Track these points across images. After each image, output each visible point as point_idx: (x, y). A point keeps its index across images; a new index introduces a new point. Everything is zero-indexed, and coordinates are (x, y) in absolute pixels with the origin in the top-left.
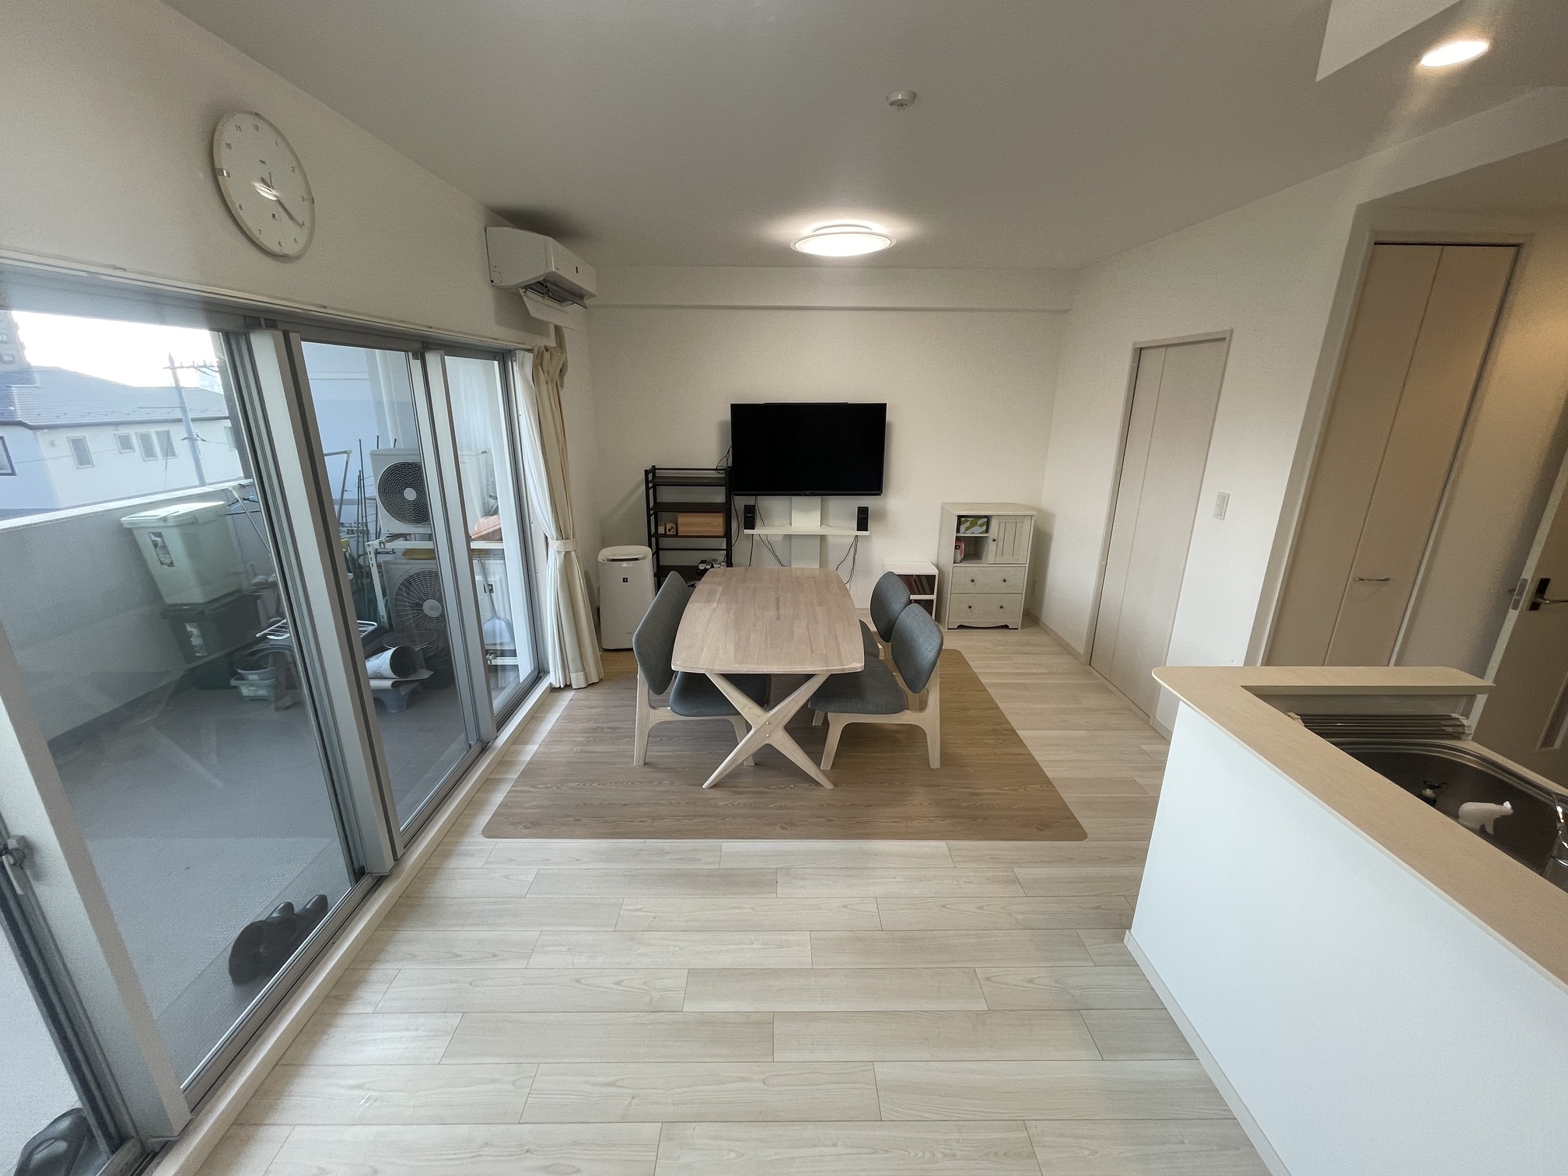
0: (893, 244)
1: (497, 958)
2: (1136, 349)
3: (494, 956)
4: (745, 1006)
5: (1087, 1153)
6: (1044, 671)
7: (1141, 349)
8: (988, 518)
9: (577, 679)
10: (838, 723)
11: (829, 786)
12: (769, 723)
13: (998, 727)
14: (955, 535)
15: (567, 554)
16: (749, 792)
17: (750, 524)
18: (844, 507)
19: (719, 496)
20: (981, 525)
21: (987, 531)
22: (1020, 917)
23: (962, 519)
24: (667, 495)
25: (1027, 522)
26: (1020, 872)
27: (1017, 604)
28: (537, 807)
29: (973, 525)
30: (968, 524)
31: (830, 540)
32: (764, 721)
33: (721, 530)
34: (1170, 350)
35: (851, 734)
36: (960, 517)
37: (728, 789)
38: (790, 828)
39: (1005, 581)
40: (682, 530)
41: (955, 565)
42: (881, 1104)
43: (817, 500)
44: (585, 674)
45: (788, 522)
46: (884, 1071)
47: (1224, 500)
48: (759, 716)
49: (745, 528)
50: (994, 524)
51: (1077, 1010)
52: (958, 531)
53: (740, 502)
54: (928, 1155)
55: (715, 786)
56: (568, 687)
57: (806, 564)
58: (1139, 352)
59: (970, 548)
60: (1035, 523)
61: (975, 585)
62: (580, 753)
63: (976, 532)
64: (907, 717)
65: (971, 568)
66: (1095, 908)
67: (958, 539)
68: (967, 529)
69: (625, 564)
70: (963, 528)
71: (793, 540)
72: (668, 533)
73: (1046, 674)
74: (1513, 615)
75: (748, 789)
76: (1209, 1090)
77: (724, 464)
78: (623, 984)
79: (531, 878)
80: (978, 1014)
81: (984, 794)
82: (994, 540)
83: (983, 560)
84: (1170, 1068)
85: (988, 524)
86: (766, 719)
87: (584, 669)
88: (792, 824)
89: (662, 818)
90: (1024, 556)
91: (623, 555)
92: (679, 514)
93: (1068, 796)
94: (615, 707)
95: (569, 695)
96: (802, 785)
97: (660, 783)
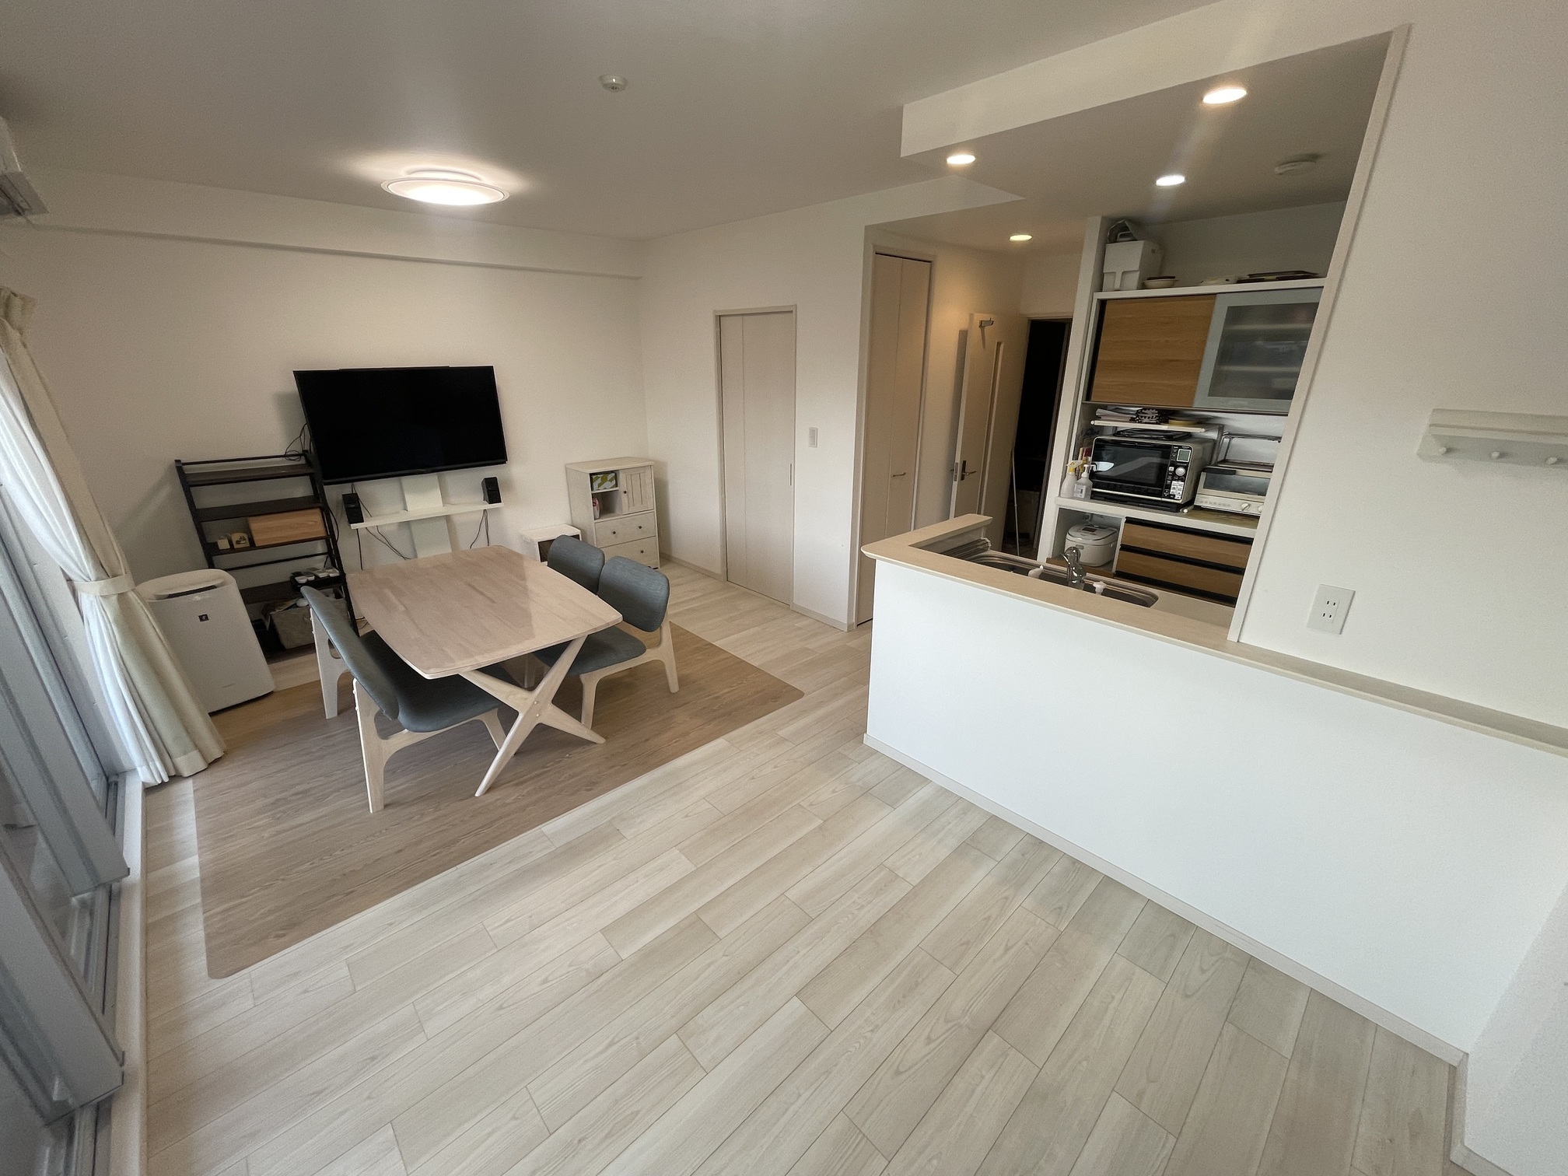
0: (507, 197)
1: (379, 1059)
2: (716, 316)
3: (373, 1059)
4: (672, 922)
5: (917, 857)
6: (700, 594)
7: (720, 316)
8: (615, 473)
9: (188, 762)
10: (590, 683)
11: (600, 740)
12: (538, 702)
13: (698, 645)
14: (590, 492)
15: (122, 597)
16: (531, 778)
17: (356, 515)
18: (466, 482)
19: (300, 489)
20: (611, 480)
21: (616, 485)
22: (802, 759)
23: (594, 477)
24: (211, 498)
25: (648, 471)
26: (783, 733)
27: (652, 546)
28: (271, 912)
29: (604, 480)
30: (599, 481)
31: (456, 520)
32: (532, 702)
33: (320, 530)
34: (746, 317)
35: (606, 689)
36: (591, 475)
37: (504, 786)
38: (592, 788)
39: (640, 527)
40: (259, 539)
41: (596, 521)
42: (806, 911)
43: (432, 478)
44: (200, 751)
45: (401, 506)
46: (793, 894)
47: (813, 434)
48: (526, 699)
49: (351, 522)
50: (622, 477)
51: (867, 792)
52: (592, 489)
53: (334, 493)
54: (850, 916)
55: (490, 789)
56: (176, 777)
57: (434, 551)
58: (719, 318)
59: (605, 503)
60: (654, 474)
61: (616, 537)
62: (275, 835)
63: (608, 487)
64: (649, 656)
65: (609, 522)
66: (837, 733)
67: (594, 496)
68: (600, 485)
69: (197, 597)
70: (595, 485)
71: (413, 528)
72: (236, 546)
73: (701, 596)
74: (955, 484)
75: (525, 778)
76: (944, 792)
77: (297, 448)
78: (550, 979)
79: (345, 971)
80: (820, 827)
81: (723, 695)
82: (625, 492)
83: (617, 511)
84: (923, 793)
85: (616, 478)
86: (533, 699)
87: (196, 747)
88: (594, 783)
89: (455, 842)
90: (651, 503)
91: (185, 586)
92: (251, 518)
93: (777, 673)
94: (279, 771)
95: (187, 788)
96: (574, 751)
97: (422, 814)
